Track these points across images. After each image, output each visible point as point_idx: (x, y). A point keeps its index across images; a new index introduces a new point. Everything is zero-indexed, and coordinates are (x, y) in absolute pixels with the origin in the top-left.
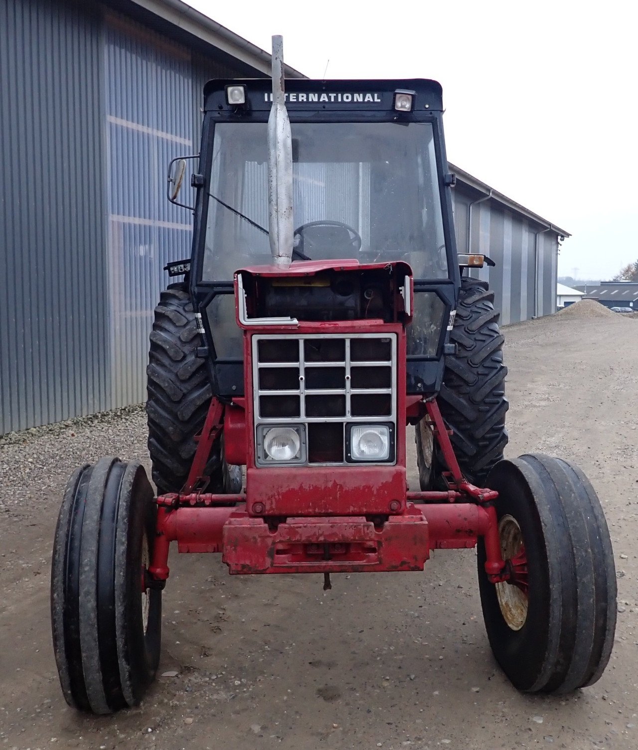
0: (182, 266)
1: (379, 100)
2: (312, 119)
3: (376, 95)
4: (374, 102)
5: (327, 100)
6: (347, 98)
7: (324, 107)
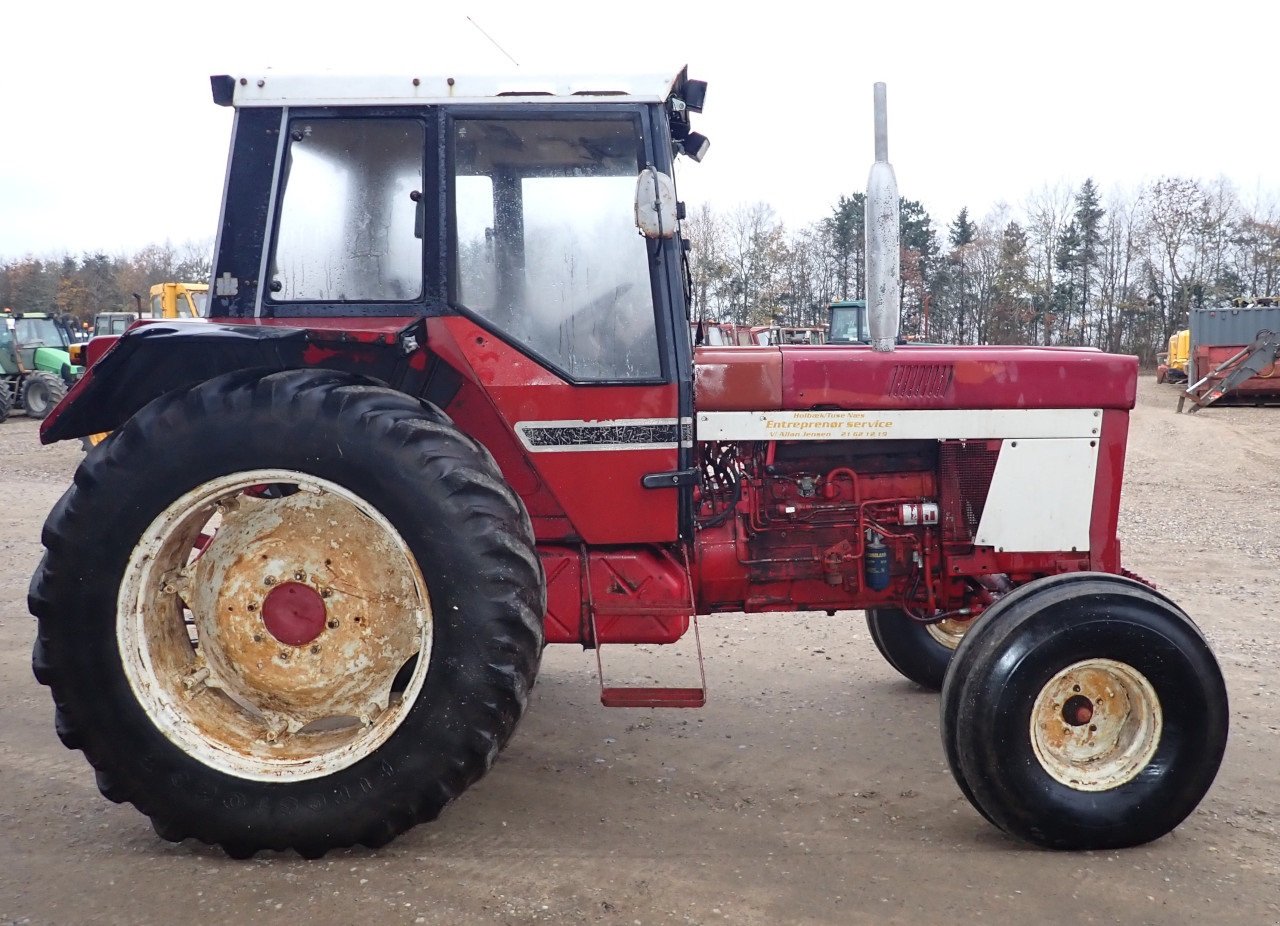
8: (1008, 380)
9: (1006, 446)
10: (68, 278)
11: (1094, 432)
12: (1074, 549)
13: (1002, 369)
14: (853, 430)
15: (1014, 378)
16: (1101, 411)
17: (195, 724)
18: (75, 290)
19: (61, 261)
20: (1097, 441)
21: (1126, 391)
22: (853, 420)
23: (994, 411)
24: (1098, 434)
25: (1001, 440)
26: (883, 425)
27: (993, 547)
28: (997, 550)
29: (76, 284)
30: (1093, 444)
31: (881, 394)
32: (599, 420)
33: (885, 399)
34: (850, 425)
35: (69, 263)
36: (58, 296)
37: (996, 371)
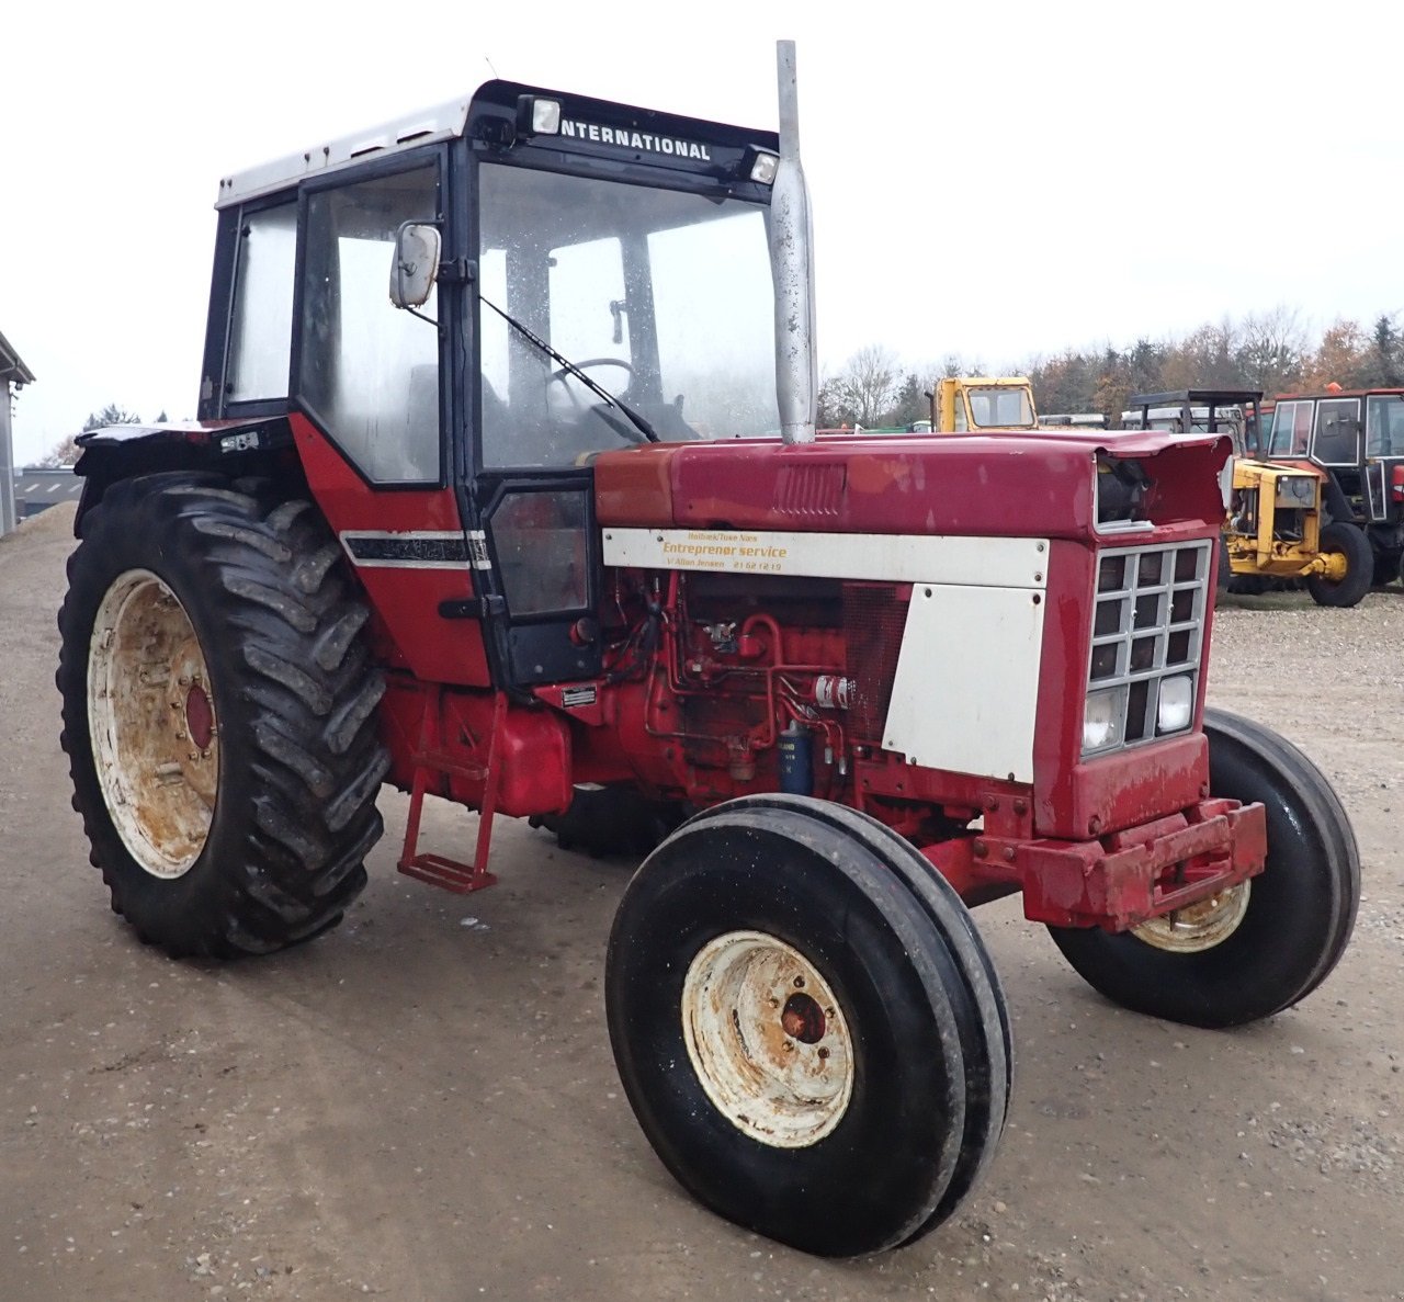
0: (243, 437)
1: (708, 158)
2: (623, 176)
3: (703, 148)
4: (701, 160)
5: (641, 146)
6: (666, 146)
7: (638, 157)
8: (912, 486)
9: (918, 593)
10: (1107, 375)
11: (1038, 578)
12: (1012, 776)
13: (905, 470)
14: (746, 559)
15: (920, 485)
16: (1047, 543)
17: (138, 809)
18: (1114, 389)
19: (1102, 354)
20: (1043, 594)
21: (1075, 509)
22: (747, 545)
23: (901, 537)
24: (1044, 583)
25: (912, 583)
26: (777, 553)
27: (904, 755)
28: (908, 761)
29: (1116, 381)
30: (1037, 599)
31: (768, 508)
32: (399, 532)
33: (775, 514)
34: (742, 552)
35: (1112, 355)
36: (1095, 397)
37: (899, 472)
